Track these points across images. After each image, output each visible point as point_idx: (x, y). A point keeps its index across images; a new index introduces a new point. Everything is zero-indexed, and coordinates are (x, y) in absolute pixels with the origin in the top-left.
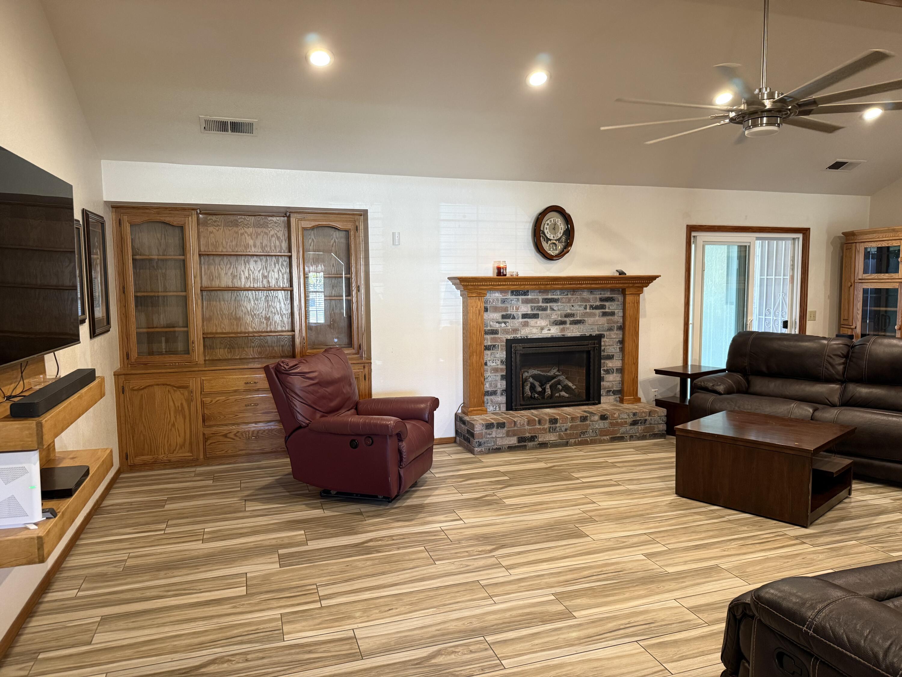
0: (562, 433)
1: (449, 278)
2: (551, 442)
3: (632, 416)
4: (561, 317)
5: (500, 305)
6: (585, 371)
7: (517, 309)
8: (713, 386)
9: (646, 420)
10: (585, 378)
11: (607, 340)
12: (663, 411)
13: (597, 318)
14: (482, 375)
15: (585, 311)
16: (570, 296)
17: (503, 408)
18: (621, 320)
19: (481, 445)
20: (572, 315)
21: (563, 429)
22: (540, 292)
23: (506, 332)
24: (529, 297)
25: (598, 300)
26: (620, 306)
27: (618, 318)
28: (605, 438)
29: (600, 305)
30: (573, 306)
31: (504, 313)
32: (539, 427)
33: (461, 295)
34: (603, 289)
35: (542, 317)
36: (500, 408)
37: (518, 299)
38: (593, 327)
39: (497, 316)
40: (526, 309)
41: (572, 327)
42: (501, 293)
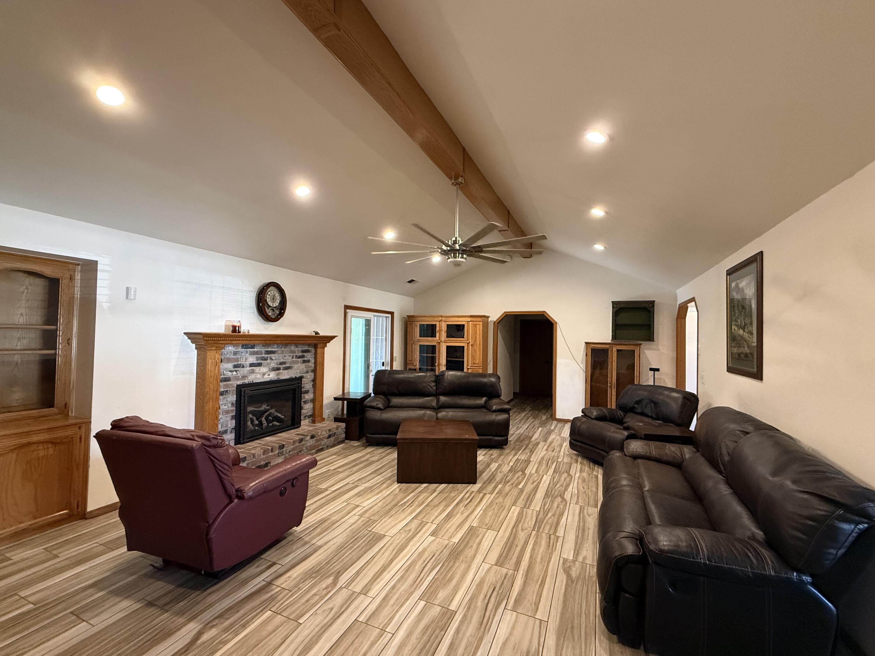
0: (287, 455)
1: (184, 333)
3: (328, 432)
4: (277, 365)
5: (232, 356)
6: (291, 405)
7: (246, 359)
8: (377, 405)
9: (335, 433)
10: (291, 409)
11: (305, 380)
12: (343, 425)
13: (300, 364)
14: (217, 418)
15: (292, 360)
16: (283, 349)
17: (233, 443)
18: (314, 366)
20: (284, 363)
21: (288, 452)
22: (263, 346)
23: (237, 379)
24: (255, 350)
25: (301, 352)
26: (313, 355)
27: (312, 364)
28: (313, 451)
29: (302, 355)
30: (285, 356)
31: (236, 363)
32: (271, 454)
33: (196, 349)
34: (304, 344)
35: (264, 366)
37: (247, 352)
38: (297, 371)
39: (230, 366)
40: (252, 359)
41: (286, 371)
42: (234, 347)
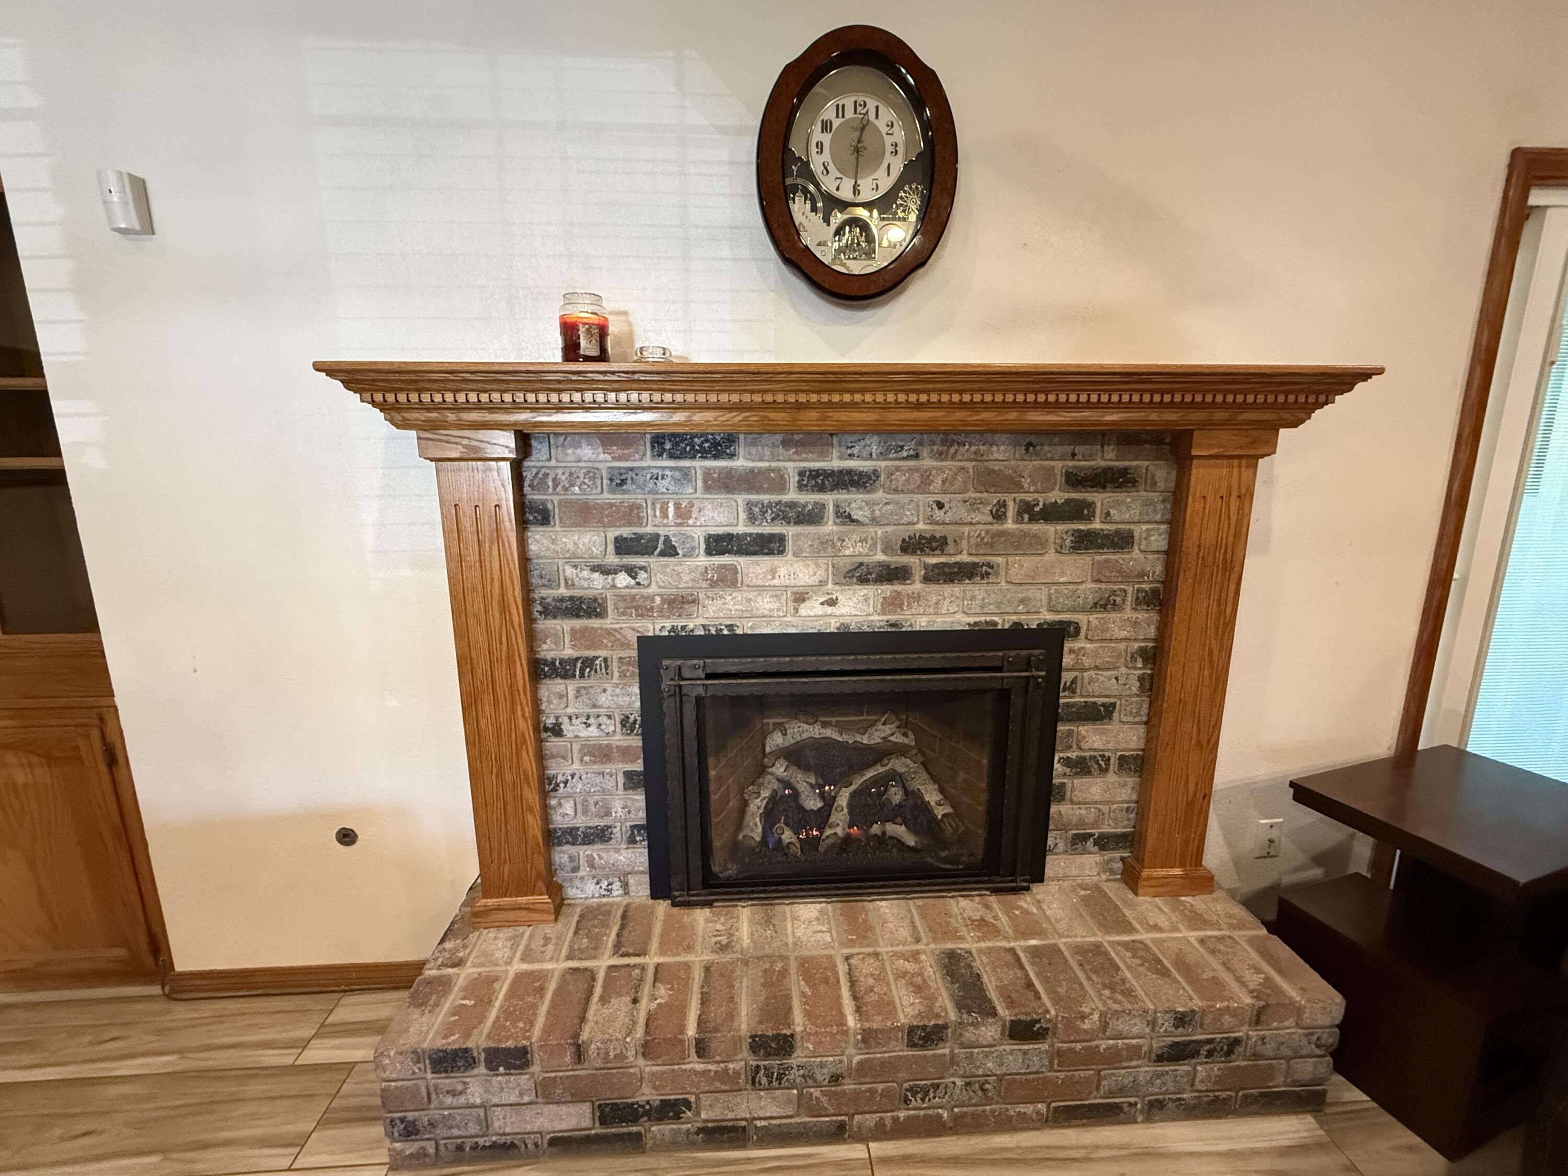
0: (816, 1092)
2: (759, 1124)
3: (1168, 1026)
4: (884, 551)
5: (603, 495)
6: (985, 761)
7: (683, 514)
9: (1237, 1042)
10: (983, 785)
11: (1088, 646)
13: (1051, 556)
14: (544, 770)
15: (996, 527)
16: (927, 462)
17: (641, 888)
18: (1159, 569)
19: (417, 1132)
20: (935, 543)
21: (822, 1075)
22: (786, 444)
23: (639, 607)
24: (740, 463)
25: (1060, 479)
26: (1160, 507)
27: (1145, 558)
28: (1028, 1109)
29: (1068, 501)
30: (940, 506)
31: (626, 532)
32: (700, 1067)
34: (1085, 434)
35: (801, 551)
36: (625, 885)
37: (686, 474)
38: (1031, 592)
39: (596, 542)
41: (934, 592)
42: (603, 445)
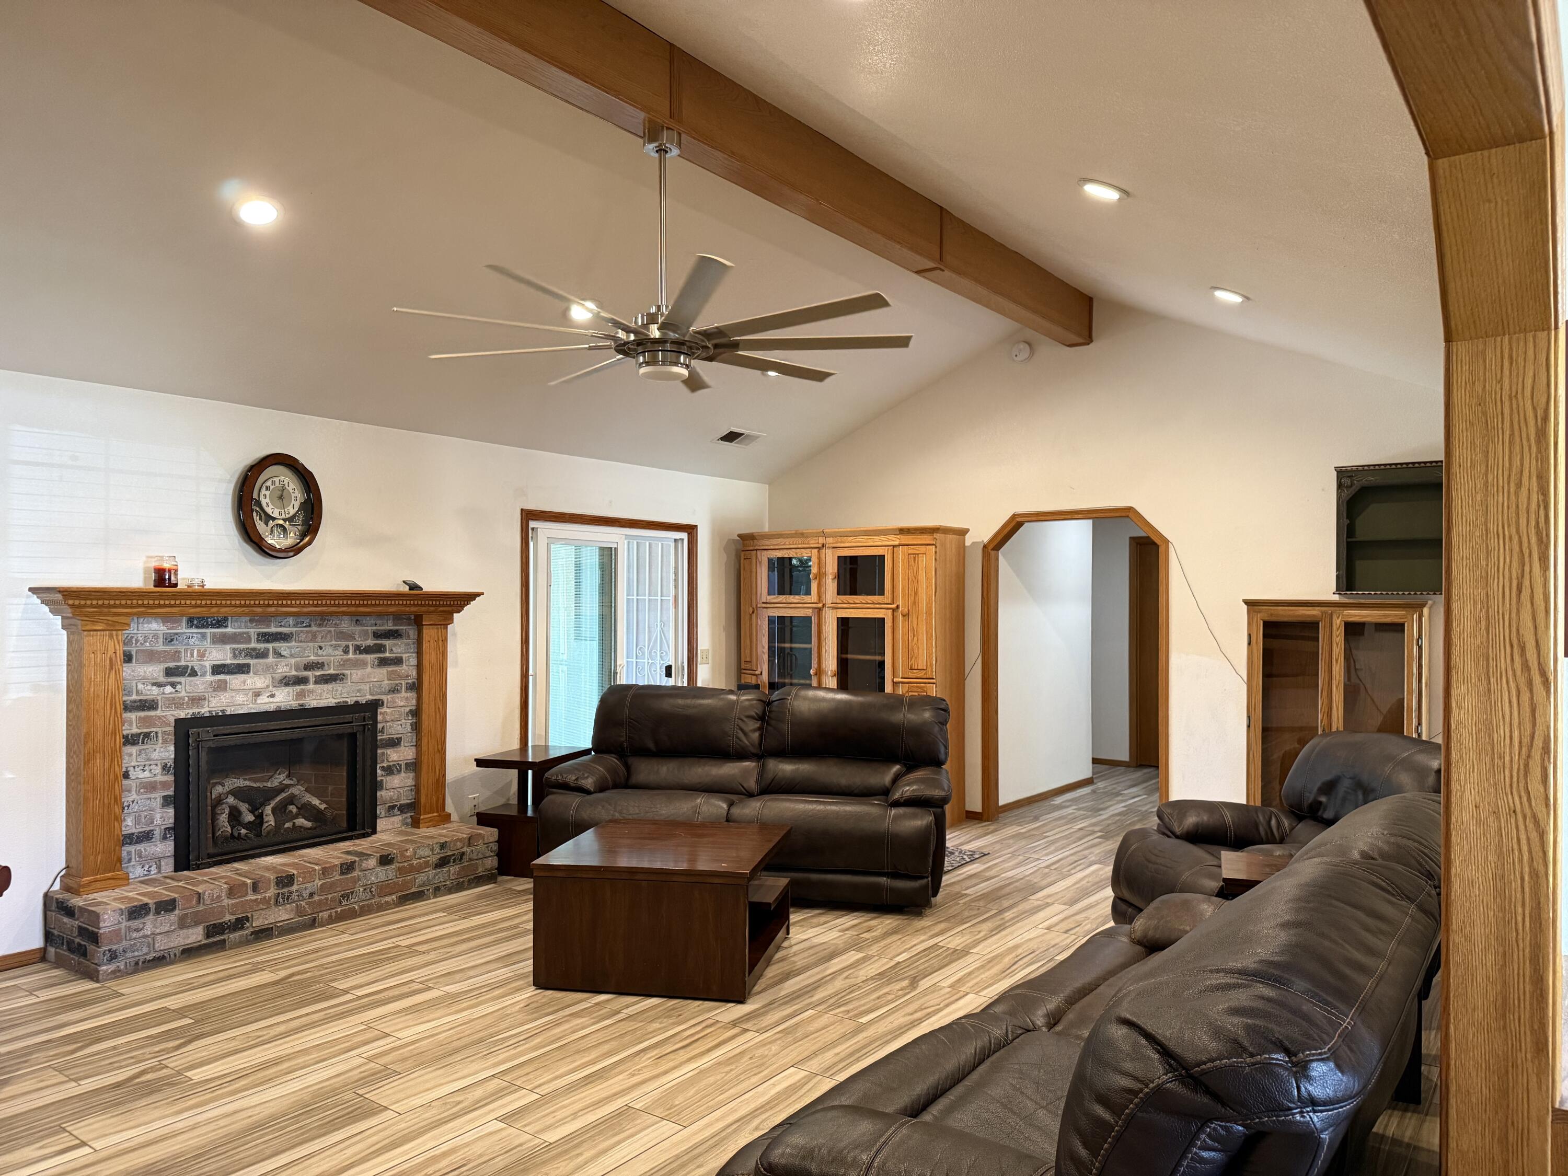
0: (303, 903)
1: (31, 589)
2: (279, 925)
3: (438, 850)
4: (296, 671)
5: (161, 647)
6: (345, 774)
7: (202, 655)
8: (577, 779)
9: (463, 854)
10: (345, 786)
11: (388, 710)
12: (491, 833)
13: (369, 669)
14: (117, 800)
15: (345, 657)
16: (314, 628)
17: (168, 866)
18: (415, 673)
19: (116, 957)
20: (319, 665)
21: (306, 894)
22: (251, 621)
23: (176, 703)
24: (229, 630)
25: (371, 635)
26: (412, 646)
27: (408, 669)
28: (388, 899)
29: (375, 644)
30: (321, 648)
31: (171, 665)
32: (254, 898)
33: (64, 627)
34: (380, 615)
35: (258, 671)
36: (159, 868)
37: (204, 636)
38: (362, 687)
39: (155, 671)
40: (222, 655)
41: (320, 688)
42: (163, 622)
